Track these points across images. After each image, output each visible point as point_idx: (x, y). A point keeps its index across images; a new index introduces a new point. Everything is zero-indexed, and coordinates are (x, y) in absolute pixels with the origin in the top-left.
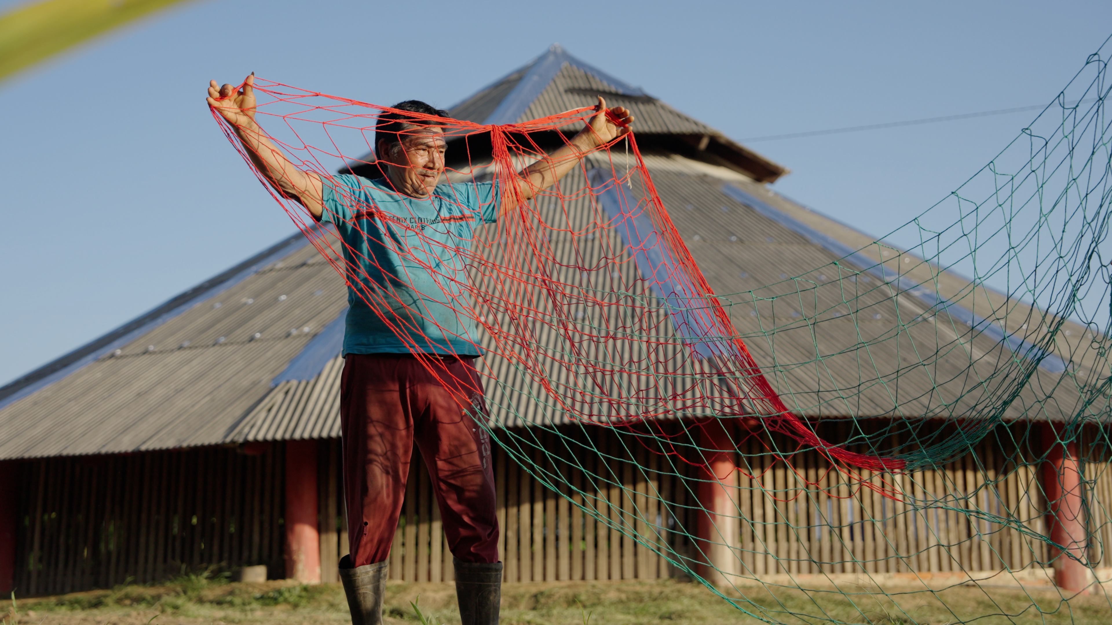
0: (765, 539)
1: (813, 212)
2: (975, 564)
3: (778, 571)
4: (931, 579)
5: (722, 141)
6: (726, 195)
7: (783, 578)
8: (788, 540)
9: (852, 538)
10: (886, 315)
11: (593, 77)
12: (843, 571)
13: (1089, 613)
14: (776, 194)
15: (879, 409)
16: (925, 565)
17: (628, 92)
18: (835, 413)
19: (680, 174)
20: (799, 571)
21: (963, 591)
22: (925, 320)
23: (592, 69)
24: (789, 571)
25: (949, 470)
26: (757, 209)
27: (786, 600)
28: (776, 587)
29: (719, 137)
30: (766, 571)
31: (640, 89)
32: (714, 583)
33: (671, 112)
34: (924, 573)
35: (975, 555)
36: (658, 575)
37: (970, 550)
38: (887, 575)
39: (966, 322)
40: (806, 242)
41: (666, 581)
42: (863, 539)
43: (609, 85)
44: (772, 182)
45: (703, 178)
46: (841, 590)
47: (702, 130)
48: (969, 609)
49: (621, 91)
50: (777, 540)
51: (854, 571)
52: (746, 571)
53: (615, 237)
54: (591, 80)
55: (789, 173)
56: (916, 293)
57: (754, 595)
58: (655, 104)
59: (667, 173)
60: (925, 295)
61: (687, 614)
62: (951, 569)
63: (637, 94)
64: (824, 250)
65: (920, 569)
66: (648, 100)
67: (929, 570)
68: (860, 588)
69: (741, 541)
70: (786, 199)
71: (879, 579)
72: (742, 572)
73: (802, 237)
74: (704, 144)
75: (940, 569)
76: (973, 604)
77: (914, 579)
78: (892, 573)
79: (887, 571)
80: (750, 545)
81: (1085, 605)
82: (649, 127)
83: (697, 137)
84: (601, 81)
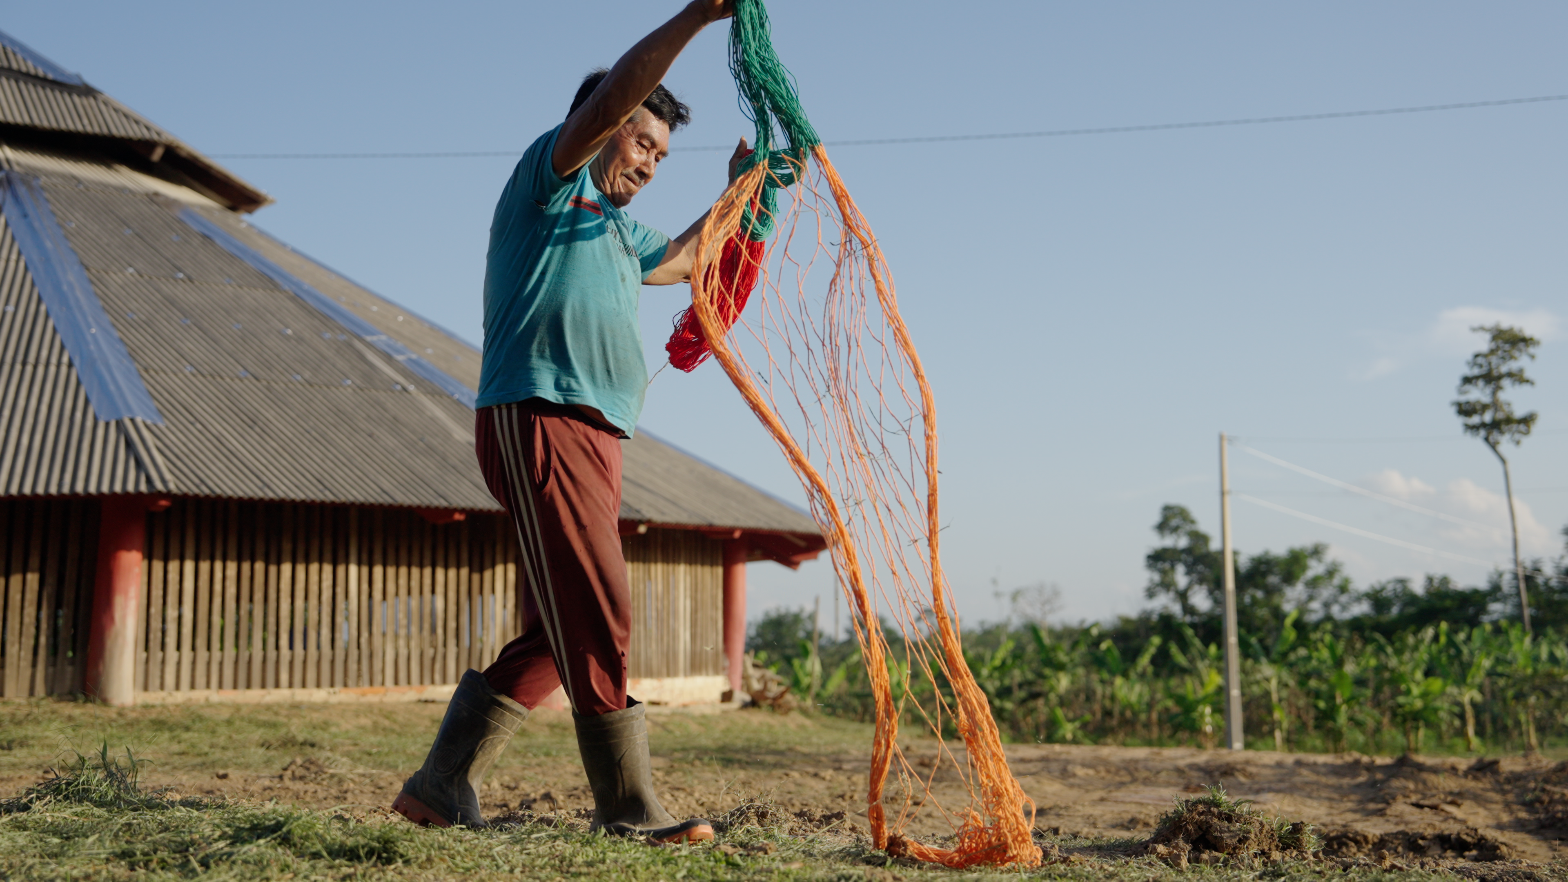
0: (179, 647)
1: (295, 251)
2: (438, 677)
3: (193, 686)
4: (385, 695)
5: (183, 154)
6: (180, 221)
7: (200, 695)
8: (209, 648)
9: (291, 646)
10: (358, 382)
11: (15, 54)
12: (277, 685)
13: (557, 730)
14: (251, 226)
15: (327, 493)
16: (378, 678)
17: (60, 78)
18: (271, 495)
19: (122, 190)
20: (220, 686)
21: (418, 708)
22: (405, 389)
23: (13, 42)
24: (208, 685)
25: (417, 566)
26: (218, 241)
27: (194, 721)
28: (186, 707)
29: (181, 149)
30: (177, 687)
31: (78, 77)
32: (105, 702)
33: (116, 110)
34: (377, 687)
35: (438, 666)
36: (32, 693)
37: (434, 660)
38: (331, 690)
39: (453, 395)
40: (276, 287)
41: (43, 699)
42: (305, 648)
43: (35, 68)
44: (250, 212)
45: (154, 197)
46: (268, 708)
47: (155, 137)
48: (421, 729)
49: (50, 76)
50: (194, 648)
51: (291, 685)
52: (150, 687)
53: (17, 262)
54: (11, 56)
55: (272, 202)
56: (400, 358)
57: (153, 716)
58: (95, 98)
59: (105, 187)
60: (410, 360)
61: (31, 742)
62: (409, 682)
63: (75, 82)
64: (296, 299)
65: (371, 683)
66: (87, 91)
67: (383, 683)
68: (296, 706)
69: (147, 648)
70: (262, 233)
71: (319, 695)
72: (146, 688)
73: (271, 280)
74: (157, 155)
75: (396, 682)
76: (427, 723)
77: (364, 695)
78: (338, 688)
79: (332, 685)
80: (160, 655)
81: (555, 722)
82: (83, 126)
83: (149, 145)
84: (25, 60)
